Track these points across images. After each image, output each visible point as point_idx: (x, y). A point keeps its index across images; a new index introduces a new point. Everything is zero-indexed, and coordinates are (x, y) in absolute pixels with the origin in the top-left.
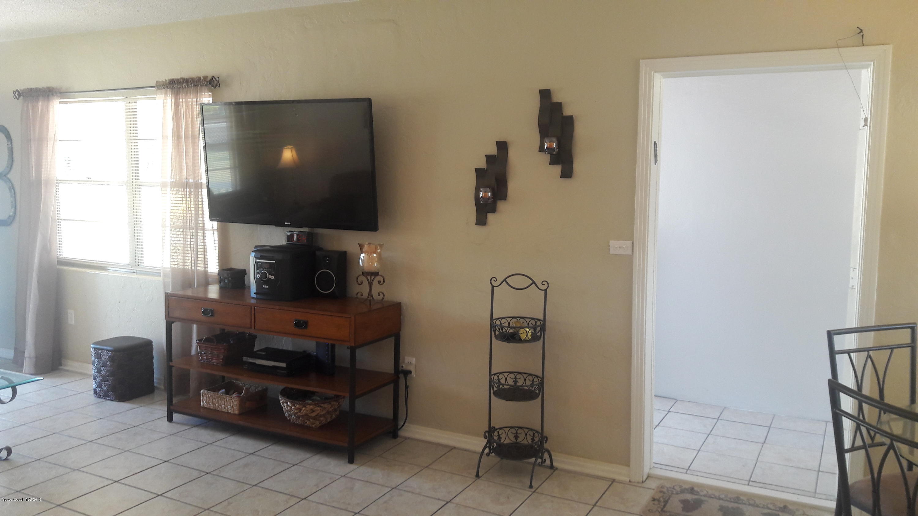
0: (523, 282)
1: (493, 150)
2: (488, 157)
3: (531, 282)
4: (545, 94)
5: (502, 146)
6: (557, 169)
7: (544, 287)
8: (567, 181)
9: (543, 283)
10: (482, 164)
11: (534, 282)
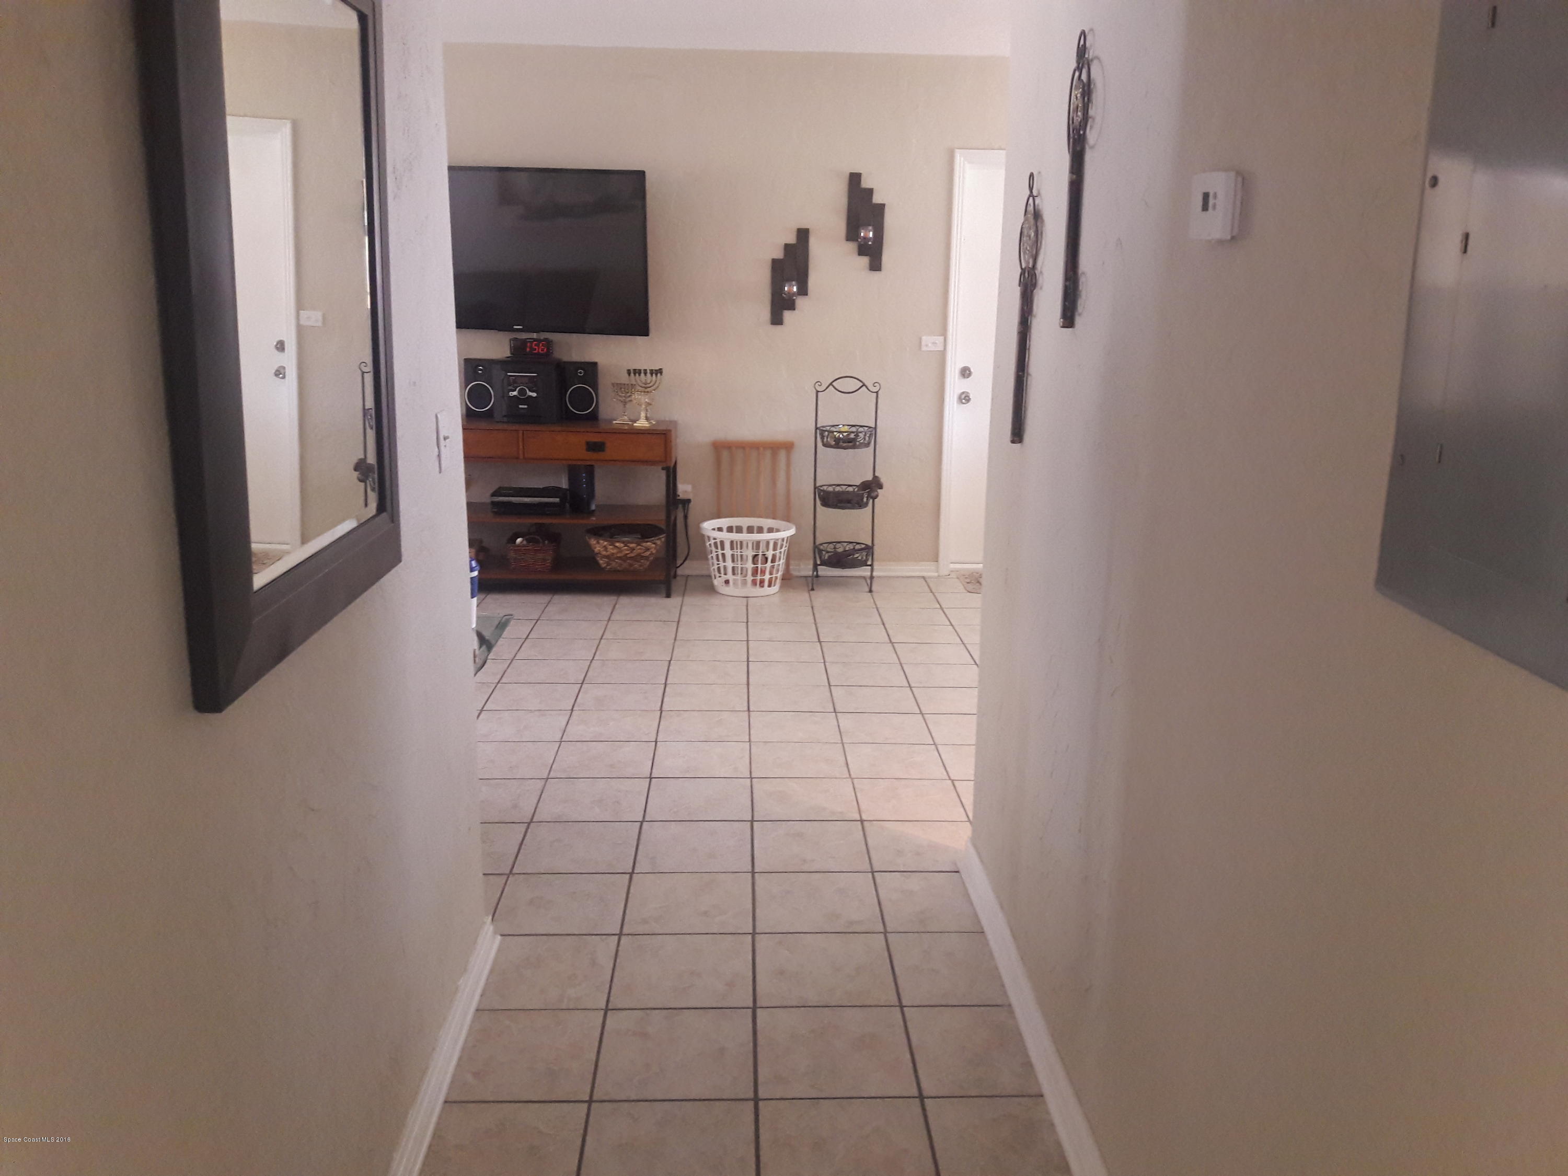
0: (852, 385)
1: (792, 239)
2: (787, 246)
3: (861, 384)
4: (855, 179)
5: (803, 235)
6: (865, 261)
7: (875, 390)
8: (876, 274)
9: (876, 384)
10: (779, 254)
11: (864, 385)
